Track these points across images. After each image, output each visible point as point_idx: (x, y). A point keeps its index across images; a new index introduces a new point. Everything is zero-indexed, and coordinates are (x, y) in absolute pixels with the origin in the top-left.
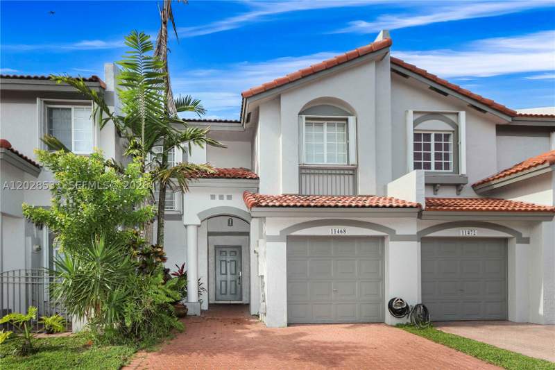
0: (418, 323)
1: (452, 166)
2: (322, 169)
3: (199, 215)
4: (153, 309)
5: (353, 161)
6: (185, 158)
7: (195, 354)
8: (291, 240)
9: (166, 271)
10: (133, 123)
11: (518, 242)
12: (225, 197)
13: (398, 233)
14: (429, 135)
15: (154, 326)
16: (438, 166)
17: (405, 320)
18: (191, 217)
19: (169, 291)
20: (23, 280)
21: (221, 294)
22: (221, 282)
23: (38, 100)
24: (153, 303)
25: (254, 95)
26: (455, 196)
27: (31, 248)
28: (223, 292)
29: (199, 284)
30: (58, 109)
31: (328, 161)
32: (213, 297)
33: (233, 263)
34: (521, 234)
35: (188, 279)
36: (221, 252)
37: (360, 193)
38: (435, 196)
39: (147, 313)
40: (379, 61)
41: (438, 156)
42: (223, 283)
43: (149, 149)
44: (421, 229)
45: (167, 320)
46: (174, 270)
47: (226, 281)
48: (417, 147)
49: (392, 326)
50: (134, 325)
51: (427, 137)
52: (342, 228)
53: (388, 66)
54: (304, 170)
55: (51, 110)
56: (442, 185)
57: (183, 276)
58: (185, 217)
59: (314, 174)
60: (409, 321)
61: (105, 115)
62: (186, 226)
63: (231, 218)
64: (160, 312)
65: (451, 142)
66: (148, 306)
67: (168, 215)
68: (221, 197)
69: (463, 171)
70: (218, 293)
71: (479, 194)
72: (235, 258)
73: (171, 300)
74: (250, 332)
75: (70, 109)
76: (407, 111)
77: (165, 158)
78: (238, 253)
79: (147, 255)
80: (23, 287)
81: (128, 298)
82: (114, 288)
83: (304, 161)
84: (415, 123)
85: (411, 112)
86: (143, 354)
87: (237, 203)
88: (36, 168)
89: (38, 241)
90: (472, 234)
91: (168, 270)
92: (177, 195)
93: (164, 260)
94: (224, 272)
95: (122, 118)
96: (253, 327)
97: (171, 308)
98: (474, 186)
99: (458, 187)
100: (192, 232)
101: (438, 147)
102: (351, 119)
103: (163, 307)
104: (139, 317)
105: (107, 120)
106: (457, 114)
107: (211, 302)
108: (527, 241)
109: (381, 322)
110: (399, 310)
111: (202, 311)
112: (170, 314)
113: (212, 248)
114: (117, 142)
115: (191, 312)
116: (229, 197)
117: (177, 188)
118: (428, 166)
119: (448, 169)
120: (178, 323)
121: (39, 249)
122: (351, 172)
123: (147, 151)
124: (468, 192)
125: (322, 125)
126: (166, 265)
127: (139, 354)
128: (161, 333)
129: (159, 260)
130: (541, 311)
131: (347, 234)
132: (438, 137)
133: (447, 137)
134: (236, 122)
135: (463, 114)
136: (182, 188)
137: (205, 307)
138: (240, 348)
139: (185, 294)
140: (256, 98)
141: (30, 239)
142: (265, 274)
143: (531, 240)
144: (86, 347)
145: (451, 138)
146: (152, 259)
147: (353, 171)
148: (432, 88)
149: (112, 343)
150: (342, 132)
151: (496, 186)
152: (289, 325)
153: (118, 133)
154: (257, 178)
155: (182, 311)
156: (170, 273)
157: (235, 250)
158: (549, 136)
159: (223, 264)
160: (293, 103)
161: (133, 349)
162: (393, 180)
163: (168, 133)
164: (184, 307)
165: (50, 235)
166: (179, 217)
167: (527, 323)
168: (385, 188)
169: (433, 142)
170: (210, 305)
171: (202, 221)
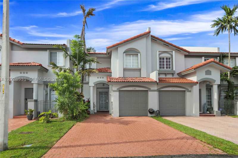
0: (157, 116)
1: (171, 68)
2: (131, 69)
3: (94, 83)
4: (81, 111)
5: (139, 67)
6: (90, 66)
7: (92, 123)
8: (120, 91)
9: (84, 100)
10: (75, 56)
11: (188, 92)
12: (102, 78)
13: (151, 89)
14: (164, 58)
15: (81, 116)
16: (167, 68)
17: (153, 115)
18: (91, 84)
19: (85, 106)
20: (43, 103)
21: (101, 108)
22: (101, 103)
23: (48, 50)
24: (81, 110)
25: (110, 48)
26: (172, 77)
27: (45, 93)
28: (102, 107)
29: (94, 104)
30: (53, 53)
31: (132, 67)
32: (98, 108)
33: (105, 98)
34: (188, 89)
35: (90, 102)
36: (101, 94)
37: (142, 77)
38: (166, 77)
39: (79, 112)
40: (147, 37)
41: (167, 65)
42: (102, 104)
43: (79, 64)
44: (158, 88)
45: (84, 114)
46: (86, 100)
47: (103, 104)
48: (160, 62)
49: (150, 117)
50: (76, 115)
51: (163, 59)
52: (135, 88)
53: (150, 38)
54: (125, 70)
55: (51, 53)
56: (168, 74)
57: (89, 102)
58: (90, 83)
59: (128, 71)
60: (154, 115)
61: (67, 55)
62: (90, 86)
63: (104, 84)
64: (83, 112)
65: (171, 60)
66: (79, 110)
67: (84, 83)
68: (100, 78)
69: (174, 69)
70: (100, 107)
71: (180, 76)
72: (106, 96)
73: (86, 109)
74: (108, 118)
75: (57, 53)
76: (157, 51)
77: (84, 67)
78: (107, 94)
79: (79, 96)
80: (43, 105)
81: (74, 108)
82: (71, 105)
83: (125, 67)
84: (159, 55)
85: (158, 52)
86: (79, 123)
87: (105, 79)
88: (47, 70)
89: (47, 91)
90: (174, 89)
91: (85, 100)
92: (87, 77)
93: (83, 97)
94: (102, 100)
95: (72, 56)
96: (109, 117)
97: (86, 111)
98: (178, 74)
99: (173, 74)
100: (92, 88)
101: (167, 62)
102: (139, 54)
103: (83, 111)
104: (77, 113)
105: (67, 56)
106: (172, 52)
107: (98, 110)
108: (190, 91)
109: (147, 116)
110: (152, 112)
111: (95, 113)
112: (85, 113)
113: (98, 93)
114: (70, 62)
115: (91, 113)
116: (103, 78)
117: (87, 75)
118: (164, 68)
119: (170, 69)
120: (88, 116)
121: (47, 94)
122: (139, 70)
123: (78, 65)
124: (176, 76)
125: (131, 56)
126: (84, 99)
127: (77, 123)
128: (83, 118)
129: (82, 97)
130: (194, 112)
131: (136, 89)
132: (167, 59)
133: (169, 59)
134: (105, 54)
135: (174, 52)
136: (89, 75)
137: (96, 111)
138: (104, 122)
139: (89, 107)
140: (111, 49)
141: (45, 91)
142: (113, 101)
143: (192, 91)
144: (63, 121)
145: (171, 59)
146: (80, 97)
147: (140, 70)
148: (164, 44)
149: (70, 120)
150: (137, 58)
151: (183, 74)
152: (119, 116)
153: (70, 59)
154: (111, 72)
155: (88, 113)
156: (85, 101)
157: (106, 93)
158: (202, 58)
159: (102, 98)
160: (122, 50)
161: (75, 122)
162: (152, 72)
163: (85, 59)
164: (89, 111)
165: (50, 89)
166: (88, 83)
167: (191, 116)
168: (149, 75)
169: (165, 60)
170: (97, 111)
171: (95, 85)
